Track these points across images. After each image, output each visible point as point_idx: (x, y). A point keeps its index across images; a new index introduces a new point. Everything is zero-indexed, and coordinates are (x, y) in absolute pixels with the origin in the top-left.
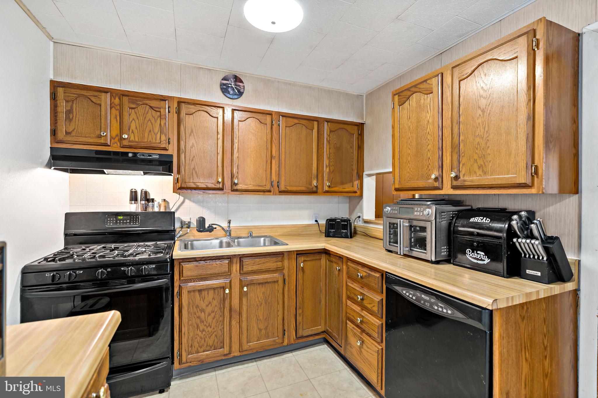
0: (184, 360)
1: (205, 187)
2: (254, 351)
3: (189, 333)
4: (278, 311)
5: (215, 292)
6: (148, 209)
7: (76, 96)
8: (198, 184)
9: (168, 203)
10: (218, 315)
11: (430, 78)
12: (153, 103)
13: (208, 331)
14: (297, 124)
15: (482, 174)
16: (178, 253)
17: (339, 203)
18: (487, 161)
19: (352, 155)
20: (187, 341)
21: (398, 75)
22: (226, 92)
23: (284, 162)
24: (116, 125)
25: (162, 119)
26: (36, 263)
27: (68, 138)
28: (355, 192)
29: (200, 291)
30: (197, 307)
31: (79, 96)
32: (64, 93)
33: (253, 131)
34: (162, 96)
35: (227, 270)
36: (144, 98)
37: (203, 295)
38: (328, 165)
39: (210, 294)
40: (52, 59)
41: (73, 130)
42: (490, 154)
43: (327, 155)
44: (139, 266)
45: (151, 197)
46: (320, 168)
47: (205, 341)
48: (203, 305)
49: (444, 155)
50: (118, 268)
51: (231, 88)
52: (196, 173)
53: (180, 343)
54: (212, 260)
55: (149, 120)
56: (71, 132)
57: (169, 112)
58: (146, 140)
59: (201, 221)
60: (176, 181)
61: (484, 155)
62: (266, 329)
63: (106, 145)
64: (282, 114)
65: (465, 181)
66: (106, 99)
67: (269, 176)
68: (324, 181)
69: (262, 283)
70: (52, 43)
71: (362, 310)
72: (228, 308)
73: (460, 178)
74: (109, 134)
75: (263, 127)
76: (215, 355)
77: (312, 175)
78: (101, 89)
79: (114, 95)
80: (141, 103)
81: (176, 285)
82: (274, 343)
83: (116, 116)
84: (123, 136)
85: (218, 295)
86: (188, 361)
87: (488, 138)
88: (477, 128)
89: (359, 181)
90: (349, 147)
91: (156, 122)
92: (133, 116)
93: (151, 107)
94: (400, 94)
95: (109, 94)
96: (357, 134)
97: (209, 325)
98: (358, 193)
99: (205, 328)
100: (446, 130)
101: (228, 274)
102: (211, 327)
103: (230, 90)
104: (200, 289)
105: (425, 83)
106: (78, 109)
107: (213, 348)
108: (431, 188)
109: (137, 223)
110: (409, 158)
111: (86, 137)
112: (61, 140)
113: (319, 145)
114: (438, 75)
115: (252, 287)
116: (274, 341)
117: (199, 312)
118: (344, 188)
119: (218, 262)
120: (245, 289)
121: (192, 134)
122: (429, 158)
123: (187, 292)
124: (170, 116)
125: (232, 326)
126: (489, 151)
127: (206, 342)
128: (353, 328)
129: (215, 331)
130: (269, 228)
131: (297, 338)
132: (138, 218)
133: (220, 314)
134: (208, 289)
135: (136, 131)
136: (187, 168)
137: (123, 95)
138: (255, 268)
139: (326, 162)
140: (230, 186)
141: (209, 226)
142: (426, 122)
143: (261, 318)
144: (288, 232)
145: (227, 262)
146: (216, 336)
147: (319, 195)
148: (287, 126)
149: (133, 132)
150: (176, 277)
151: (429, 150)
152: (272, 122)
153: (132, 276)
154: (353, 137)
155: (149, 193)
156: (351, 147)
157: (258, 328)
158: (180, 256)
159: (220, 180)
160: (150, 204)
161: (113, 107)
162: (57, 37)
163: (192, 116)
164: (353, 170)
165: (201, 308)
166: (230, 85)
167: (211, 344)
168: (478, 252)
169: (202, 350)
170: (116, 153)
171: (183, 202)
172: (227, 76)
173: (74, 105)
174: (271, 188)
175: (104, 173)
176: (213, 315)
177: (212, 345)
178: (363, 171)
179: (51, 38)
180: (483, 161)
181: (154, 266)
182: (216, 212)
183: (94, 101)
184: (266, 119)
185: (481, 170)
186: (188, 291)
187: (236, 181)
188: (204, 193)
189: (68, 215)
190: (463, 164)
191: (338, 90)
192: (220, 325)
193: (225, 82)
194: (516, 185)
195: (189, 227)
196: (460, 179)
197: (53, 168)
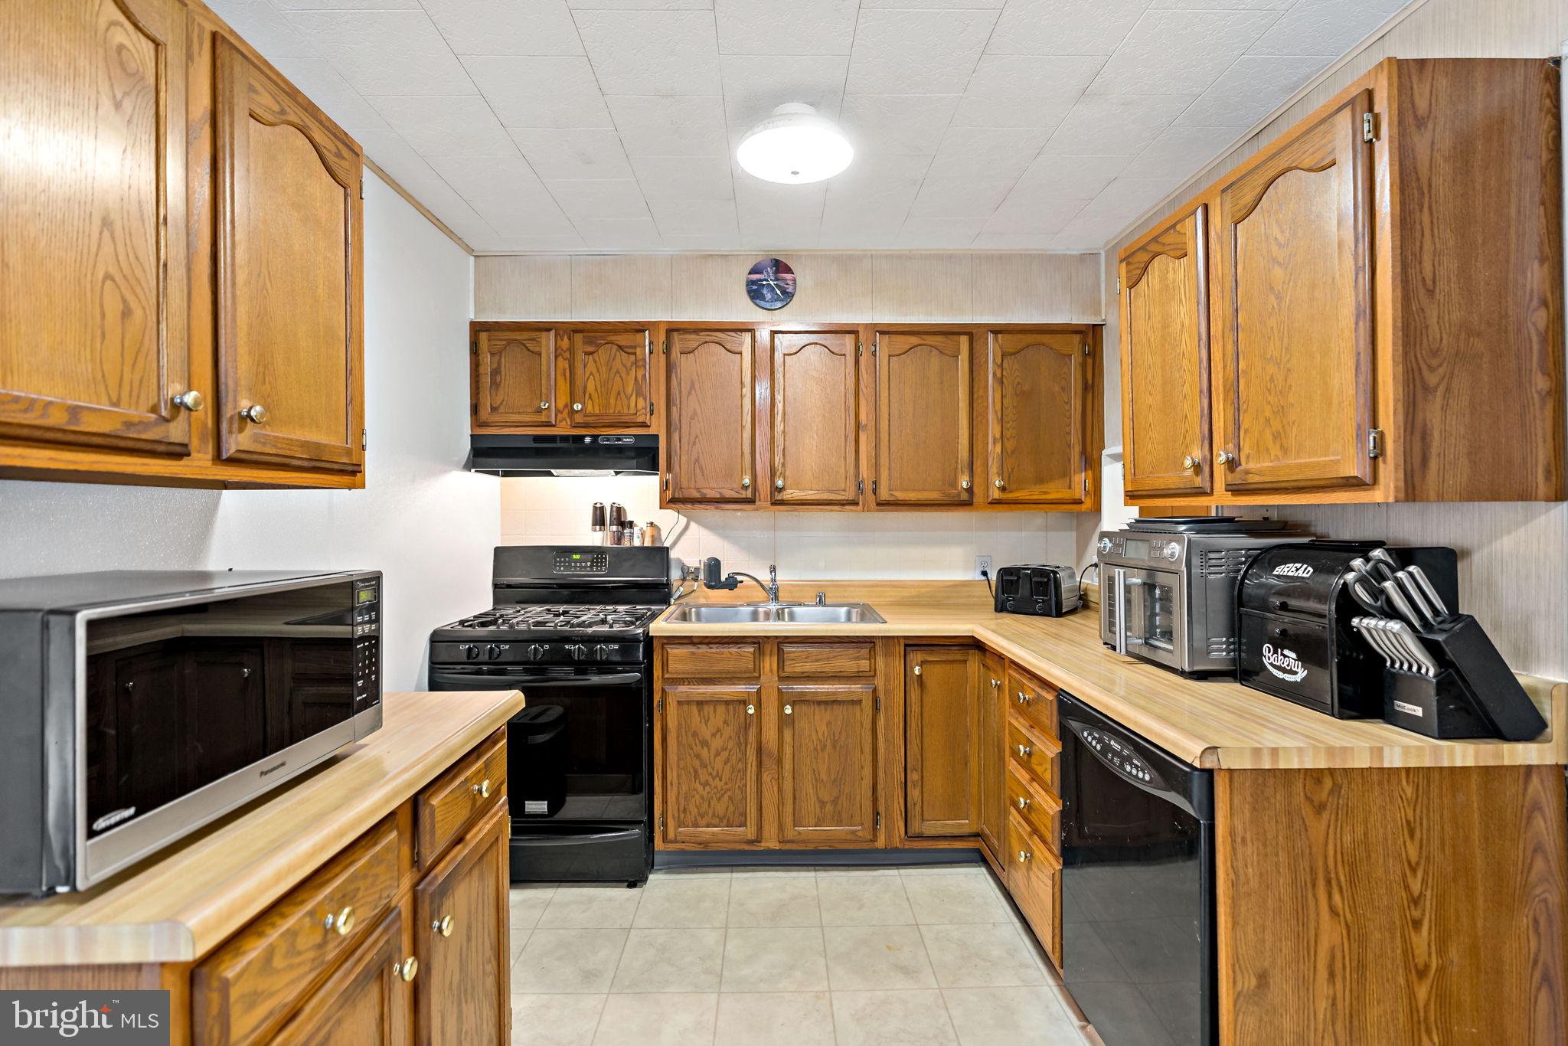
0: (671, 835)
1: (718, 496)
2: (810, 847)
3: (679, 784)
4: (862, 767)
5: (728, 710)
6: (622, 541)
7: (504, 342)
8: (704, 491)
9: (659, 529)
10: (734, 757)
11: (1182, 220)
12: (623, 340)
13: (716, 787)
14: (916, 346)
15: (1280, 454)
16: (663, 625)
17: (1047, 528)
18: (1289, 423)
19: (1067, 407)
20: (678, 798)
21: (1169, 196)
22: (757, 298)
23: (887, 436)
24: (564, 387)
25: (640, 367)
26: (449, 628)
27: (495, 418)
28: (1079, 502)
29: (700, 704)
30: (695, 734)
31: (510, 342)
32: (489, 340)
33: (814, 374)
34: (638, 322)
35: (751, 666)
36: (609, 331)
37: (706, 713)
38: (998, 436)
39: (718, 712)
40: (472, 285)
41: (501, 403)
42: (1293, 405)
43: (996, 412)
44: (592, 645)
45: (629, 518)
46: (978, 446)
47: (709, 806)
48: (706, 733)
49: (1213, 409)
50: (561, 645)
51: (767, 288)
52: (701, 468)
53: (665, 801)
54: (723, 644)
55: (618, 372)
56: (499, 406)
57: (651, 353)
58: (612, 411)
59: (714, 566)
60: (665, 486)
61: (1283, 407)
62: (835, 801)
63: (548, 425)
64: (879, 329)
65: (1247, 472)
66: (549, 341)
67: (852, 471)
68: (990, 477)
69: (826, 703)
70: (472, 259)
71: (1033, 780)
72: (754, 745)
73: (1240, 465)
74: (553, 404)
75: (837, 362)
76: (728, 838)
77: (957, 463)
78: (541, 325)
79: (561, 332)
80: (603, 342)
81: (657, 685)
82: (853, 837)
83: (564, 370)
84: (575, 407)
85: (734, 715)
86: (678, 838)
87: (1288, 366)
88: (1269, 338)
89: (1090, 473)
90: (1057, 388)
91: (628, 374)
92: (591, 367)
93: (620, 347)
94: (1130, 260)
95: (552, 333)
96: (1080, 353)
97: (718, 776)
98: (1088, 503)
99: (710, 780)
100: (1216, 346)
101: (752, 677)
102: (721, 780)
103: (765, 291)
104: (699, 699)
105: (1172, 231)
106: (507, 365)
107: (725, 821)
108: (1189, 491)
109: (604, 568)
110: (1151, 416)
111: (519, 413)
112: (485, 422)
113: (975, 389)
114: (1194, 212)
115: (804, 708)
116: (854, 832)
117: (699, 747)
118: (1045, 493)
119: (734, 650)
120: (788, 710)
121: (693, 392)
122: (1186, 416)
123: (675, 703)
124: (653, 360)
125: (764, 785)
126: (1291, 398)
127: (712, 807)
128: (1019, 823)
129: (729, 790)
130: (865, 586)
131: (910, 837)
132: (605, 558)
133: (739, 755)
134: (715, 702)
135: (595, 396)
136: (683, 458)
137: (575, 331)
138: (809, 667)
139: (994, 429)
140: (769, 493)
141: (730, 577)
142: (1179, 327)
143: (824, 776)
144: (913, 597)
145: (752, 650)
146: (730, 798)
147: (977, 510)
148: (891, 353)
149: (590, 398)
150: (657, 672)
151: (1185, 397)
152: (857, 349)
153: (580, 662)
154: (1069, 363)
155: (624, 510)
156: (1063, 389)
157: (818, 798)
158: (662, 631)
159: (747, 481)
160: (627, 531)
161: (560, 354)
162: (478, 246)
163: (692, 355)
164: (1069, 446)
165: (701, 739)
166: (764, 283)
167: (721, 814)
168: (1286, 652)
169: (704, 821)
170: (565, 439)
171: (686, 528)
172: (759, 263)
173: (503, 359)
174: (857, 495)
175: (551, 474)
176: (725, 754)
177: (724, 817)
178: (1103, 448)
179: (469, 250)
180: (1282, 421)
181: (617, 647)
182: (750, 549)
183: (531, 349)
184: (844, 345)
185: (1278, 446)
186: (678, 702)
187: (780, 483)
188: (717, 508)
189: (498, 551)
190: (1246, 431)
191: (1023, 252)
192: (739, 777)
193: (755, 277)
194: (1340, 481)
195: (696, 579)
196: (1240, 468)
197: (473, 470)
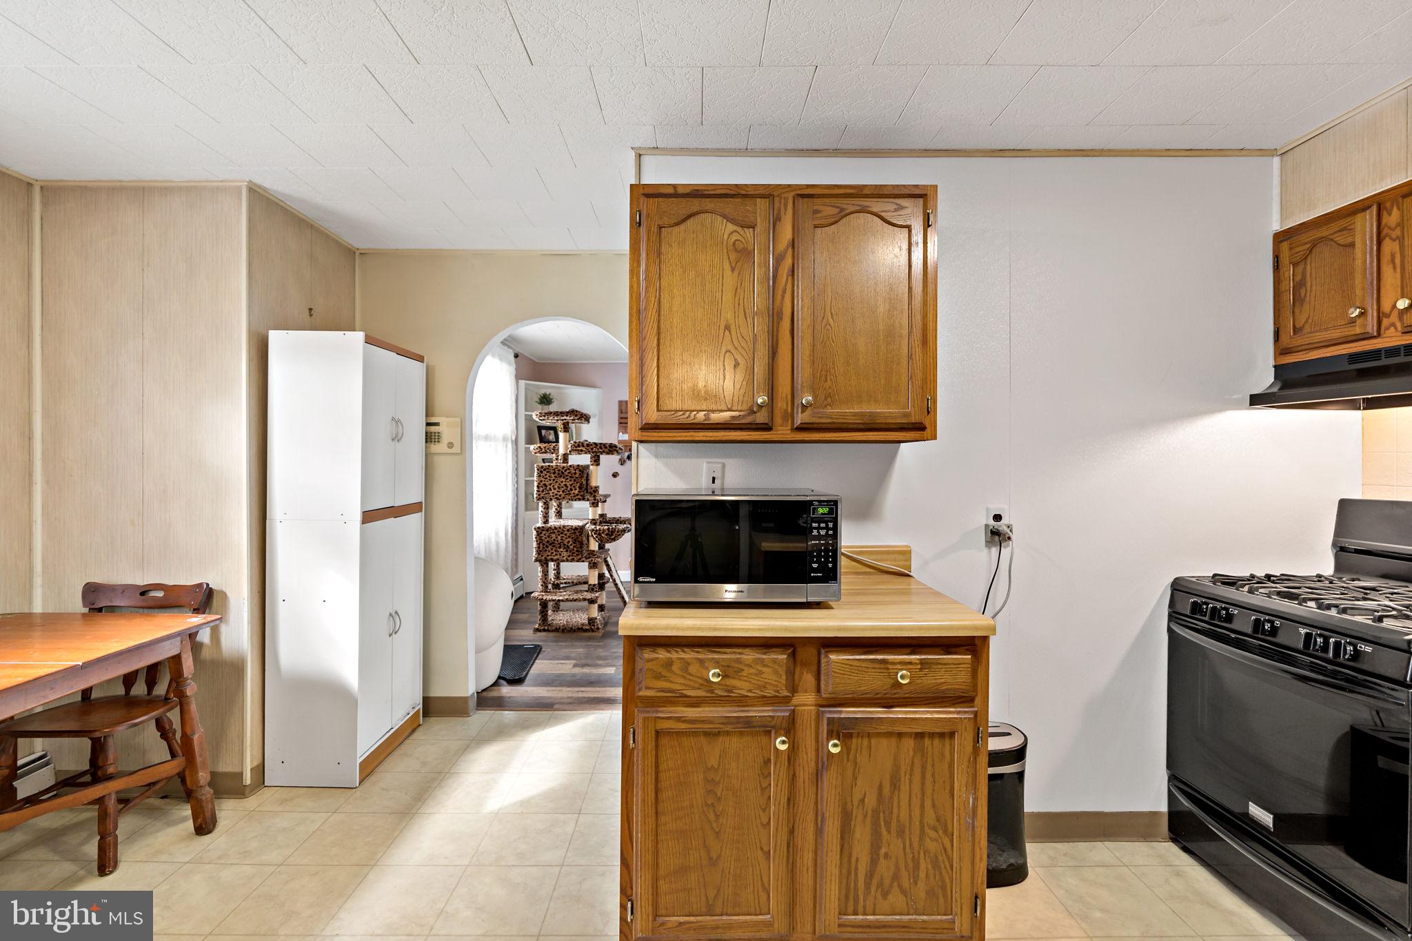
27: (1299, 341)
31: (1316, 242)
32: (1291, 250)
40: (1276, 192)
41: (1306, 322)
56: (1303, 326)
66: (1367, 223)
70: (1278, 157)
74: (1374, 308)
78: (1352, 209)
79: (1385, 204)
84: (1401, 305)
95: (1373, 210)
106: (1314, 273)
111: (1329, 329)
112: (1289, 348)
137: (1407, 196)
161: (1387, 236)
170: (1393, 351)
173: (1308, 267)
179: (1275, 153)
183: (1342, 241)
189: (1347, 505)
